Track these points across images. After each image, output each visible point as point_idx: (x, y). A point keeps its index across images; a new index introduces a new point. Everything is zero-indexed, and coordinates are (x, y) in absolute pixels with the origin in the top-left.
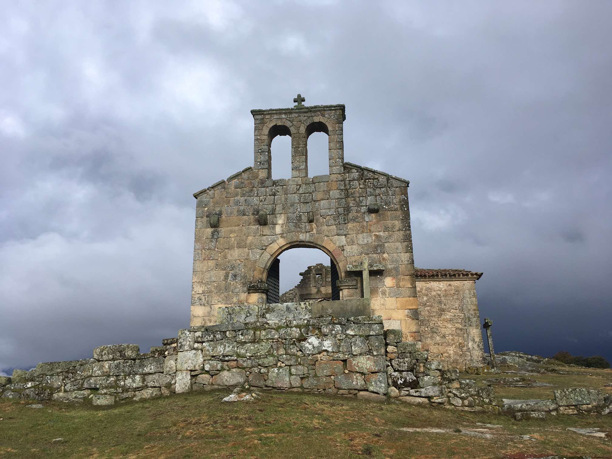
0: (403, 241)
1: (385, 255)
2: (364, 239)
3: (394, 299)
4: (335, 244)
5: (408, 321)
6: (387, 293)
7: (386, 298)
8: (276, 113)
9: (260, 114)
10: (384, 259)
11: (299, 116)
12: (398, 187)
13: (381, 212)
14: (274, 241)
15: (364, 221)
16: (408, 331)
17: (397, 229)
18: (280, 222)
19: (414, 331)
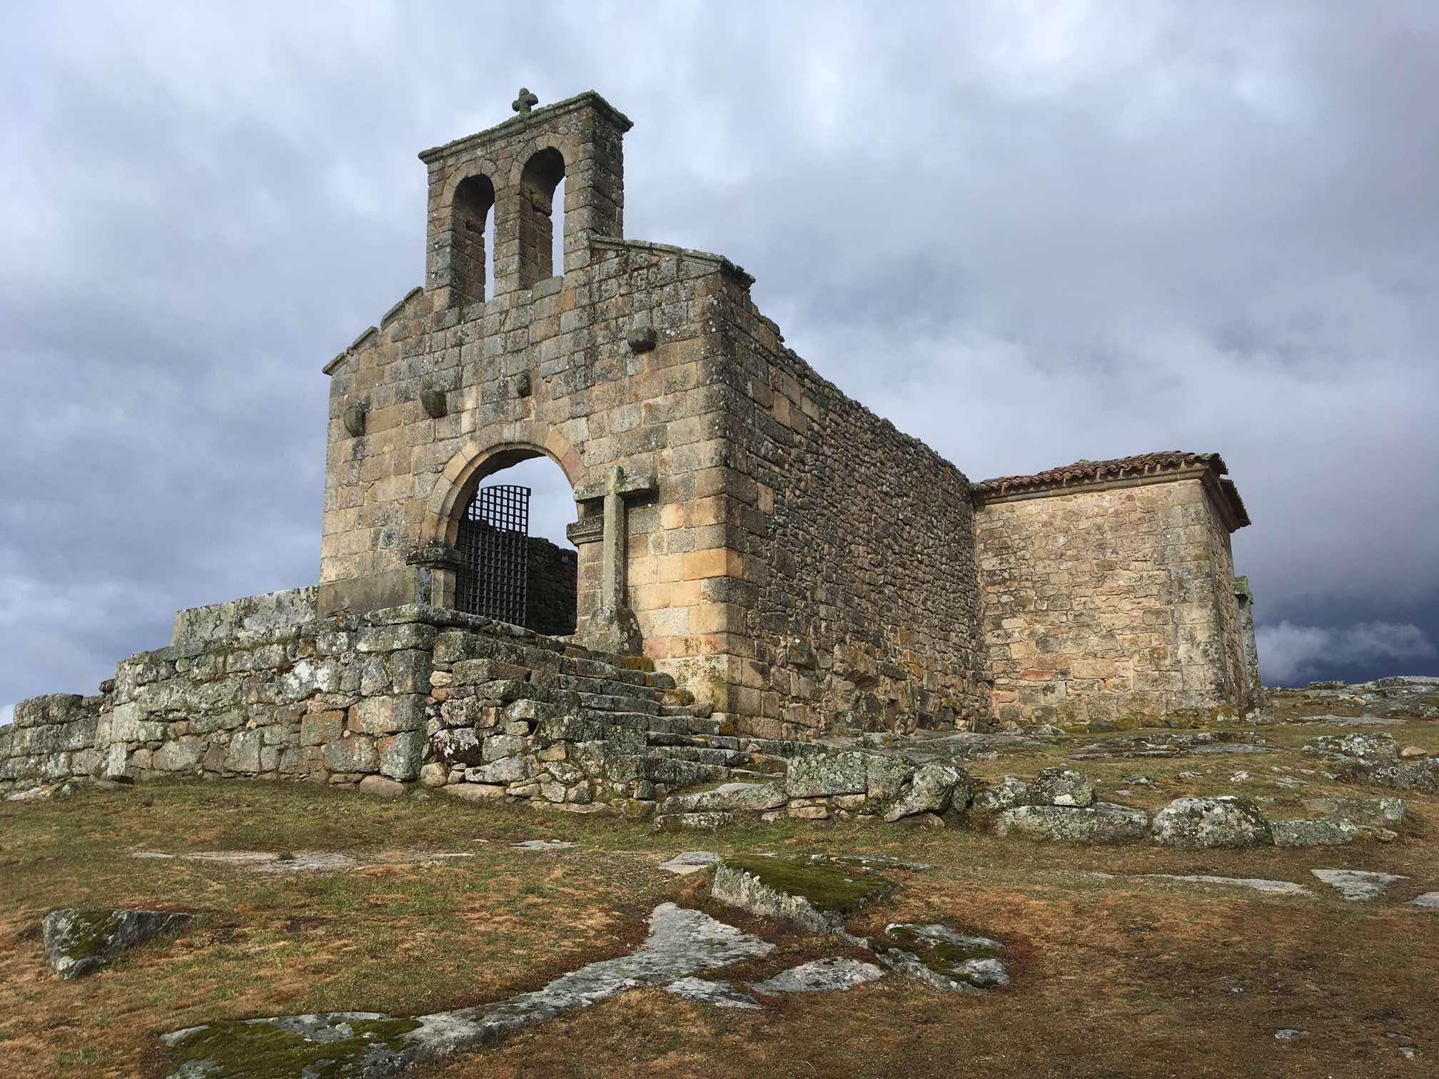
0: (703, 411)
1: (666, 453)
2: (627, 418)
3: (677, 557)
4: (567, 439)
5: (704, 607)
6: (665, 545)
7: (661, 557)
8: (466, 149)
9: (437, 159)
10: (663, 462)
11: (509, 144)
12: (700, 277)
13: (659, 347)
14: (458, 450)
15: (625, 375)
16: (703, 631)
17: (693, 383)
18: (469, 404)
19: (714, 630)
